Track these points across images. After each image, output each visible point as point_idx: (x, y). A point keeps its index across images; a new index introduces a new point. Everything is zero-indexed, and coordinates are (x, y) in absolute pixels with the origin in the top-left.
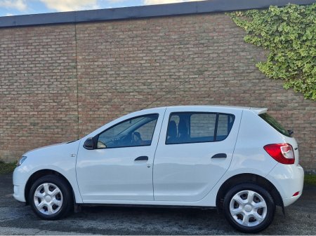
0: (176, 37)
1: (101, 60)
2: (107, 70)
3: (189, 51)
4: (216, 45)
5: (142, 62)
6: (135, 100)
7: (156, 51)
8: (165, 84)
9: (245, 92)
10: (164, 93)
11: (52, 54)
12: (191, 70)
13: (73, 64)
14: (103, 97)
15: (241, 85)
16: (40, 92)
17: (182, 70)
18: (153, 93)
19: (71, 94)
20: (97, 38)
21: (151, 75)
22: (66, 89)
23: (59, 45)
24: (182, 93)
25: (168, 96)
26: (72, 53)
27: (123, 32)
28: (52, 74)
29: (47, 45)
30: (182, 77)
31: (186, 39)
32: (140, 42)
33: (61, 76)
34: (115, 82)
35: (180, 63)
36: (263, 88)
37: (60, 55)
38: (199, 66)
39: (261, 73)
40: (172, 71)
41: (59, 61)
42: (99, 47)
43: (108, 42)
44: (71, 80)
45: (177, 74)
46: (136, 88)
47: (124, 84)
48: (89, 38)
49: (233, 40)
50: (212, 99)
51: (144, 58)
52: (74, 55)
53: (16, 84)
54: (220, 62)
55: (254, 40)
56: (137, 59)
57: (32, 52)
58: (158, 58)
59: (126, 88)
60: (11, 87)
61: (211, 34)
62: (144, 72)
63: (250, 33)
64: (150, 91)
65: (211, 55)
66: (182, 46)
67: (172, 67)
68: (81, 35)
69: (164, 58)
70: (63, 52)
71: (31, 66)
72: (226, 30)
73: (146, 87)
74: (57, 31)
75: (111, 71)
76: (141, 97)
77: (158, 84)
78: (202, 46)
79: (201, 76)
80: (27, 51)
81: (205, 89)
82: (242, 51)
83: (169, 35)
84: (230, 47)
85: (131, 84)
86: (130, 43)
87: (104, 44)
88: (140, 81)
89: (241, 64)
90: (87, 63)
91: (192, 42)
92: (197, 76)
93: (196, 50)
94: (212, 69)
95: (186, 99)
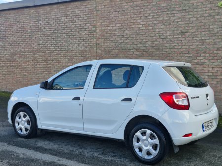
0: (165, 5)
1: (112, 25)
2: (115, 32)
3: (174, 16)
4: (195, 10)
5: (140, 26)
6: (134, 55)
7: (150, 17)
8: (156, 43)
9: (218, 50)
10: (154, 50)
11: (81, 22)
12: (175, 31)
13: (94, 29)
14: (112, 53)
15: (215, 44)
16: (73, 49)
17: (168, 32)
18: (146, 50)
19: (92, 51)
20: (110, 9)
21: (145, 36)
22: (89, 47)
23: (85, 15)
24: (168, 50)
25: (158, 52)
26: (94, 21)
27: (127, 3)
28: (81, 36)
29: (79, 15)
30: (169, 37)
31: (173, 7)
32: (139, 11)
33: (86, 37)
34: (120, 41)
35: (167, 26)
37: (86, 22)
38: (182, 28)
40: (162, 32)
41: (85, 27)
42: (111, 16)
43: (116, 11)
44: (92, 40)
45: (165, 35)
46: (135, 46)
47: (126, 44)
48: (105, 9)
49: (209, 6)
50: (191, 55)
51: (141, 23)
52: (95, 22)
53: (59, 44)
54: (198, 24)
56: (136, 23)
57: (69, 21)
58: (151, 22)
59: (128, 46)
60: (57, 45)
61: (191, 2)
62: (140, 34)
64: (144, 48)
65: (191, 19)
66: (169, 12)
67: (161, 30)
68: (99, 7)
69: (155, 22)
70: (88, 20)
71: (69, 30)
73: (141, 45)
74: (84, 5)
75: (119, 33)
76: (138, 53)
77: (151, 43)
78: (184, 11)
79: (183, 37)
80: (66, 20)
81: (185, 47)
82: (217, 15)
83: (159, 4)
84: (207, 12)
85: (131, 44)
86: (132, 11)
87: (114, 13)
88: (138, 41)
89: (215, 26)
90: (103, 28)
91: (177, 9)
92: (180, 36)
93: (179, 15)
94: (192, 30)
95: (171, 55)
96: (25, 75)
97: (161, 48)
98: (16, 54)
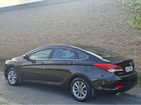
0: (91, 8)
1: (62, 20)
2: (64, 25)
3: (97, 15)
4: (109, 11)
5: (78, 21)
6: (74, 38)
7: (83, 16)
8: (87, 31)
9: (122, 35)
10: (86, 35)
11: (45, 18)
12: (97, 24)
13: (52, 22)
14: (62, 37)
15: (120, 32)
16: (41, 34)
17: (93, 24)
18: (81, 35)
19: (51, 36)
20: (61, 10)
21: (81, 27)
22: (49, 33)
23: (47, 14)
24: (93, 35)
25: (88, 37)
26: (52, 18)
27: (70, 7)
28: (45, 27)
29: (43, 14)
30: (94, 28)
31: (96, 9)
32: (77, 12)
33: (48, 27)
34: (67, 30)
35: (93, 21)
36: (130, 33)
38: (101, 22)
39: (130, 25)
40: (90, 25)
41: (47, 21)
42: (61, 14)
44: (51, 29)
45: (92, 26)
46: (75, 33)
47: (70, 31)
48: (58, 11)
49: (117, 9)
50: (107, 38)
51: (79, 19)
54: (110, 20)
55: (126, 9)
56: (75, 19)
57: (38, 17)
58: (84, 19)
59: (71, 33)
60: (31, 32)
61: (107, 6)
62: (79, 25)
63: (125, 5)
65: (107, 17)
66: (94, 13)
67: (90, 23)
68: (55, 10)
69: (86, 19)
70: (48, 17)
71: (38, 23)
72: (114, 4)
73: (79, 32)
74: (46, 8)
75: (66, 25)
76: (77, 37)
77: (84, 31)
79: (102, 27)
81: (103, 34)
82: (121, 14)
83: (89, 8)
84: (115, 12)
85: (73, 31)
86: (73, 12)
87: (63, 13)
88: (76, 30)
89: (120, 21)
90: (57, 22)
91: (98, 11)
92: (100, 27)
93: (100, 14)
94: (107, 24)
95: (95, 38)
96: (14, 50)
97: (89, 34)
98: (9, 37)
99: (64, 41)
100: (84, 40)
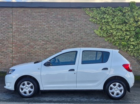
0: (60, 17)
1: (25, 25)
2: (28, 30)
3: (66, 23)
4: (77, 21)
5: (45, 27)
6: (41, 44)
7: (51, 23)
8: (55, 37)
9: (89, 42)
10: (54, 41)
12: (67, 31)
13: (11, 26)
14: (25, 42)
15: (88, 39)
17: (63, 31)
19: (9, 40)
20: (23, 15)
21: (48, 33)
22: (7, 37)
23: (4, 17)
24: (62, 41)
25: (56, 42)
26: (10, 21)
27: (36, 13)
30: (63, 34)
31: (65, 18)
32: (44, 18)
33: (4, 31)
34: (31, 35)
35: (62, 28)
36: (96, 40)
37: (4, 22)
38: (70, 30)
39: (96, 34)
41: (3, 24)
42: (24, 19)
43: (28, 17)
44: (9, 33)
45: (60, 33)
46: (41, 38)
47: (35, 37)
49: (85, 20)
50: (76, 44)
51: (46, 25)
54: (79, 29)
55: (94, 21)
56: (42, 25)
58: (52, 25)
59: (37, 38)
61: (75, 17)
62: (46, 31)
63: (92, 17)
64: (48, 40)
65: (75, 26)
66: (63, 21)
67: (58, 30)
68: (15, 13)
69: (55, 26)
70: (5, 20)
72: (82, 16)
73: (46, 38)
74: (2, 10)
75: (30, 30)
76: (44, 42)
77: (52, 37)
78: (71, 21)
79: (71, 34)
81: (72, 40)
82: (89, 25)
83: (57, 16)
84: (84, 23)
85: (39, 37)
86: (39, 18)
87: (26, 18)
88: (43, 35)
89: (88, 30)
90: (18, 26)
91: (67, 20)
92: (69, 34)
93: (69, 23)
94: (76, 32)
95: (64, 44)
97: (58, 40)
99: (28, 46)
100: (52, 45)
